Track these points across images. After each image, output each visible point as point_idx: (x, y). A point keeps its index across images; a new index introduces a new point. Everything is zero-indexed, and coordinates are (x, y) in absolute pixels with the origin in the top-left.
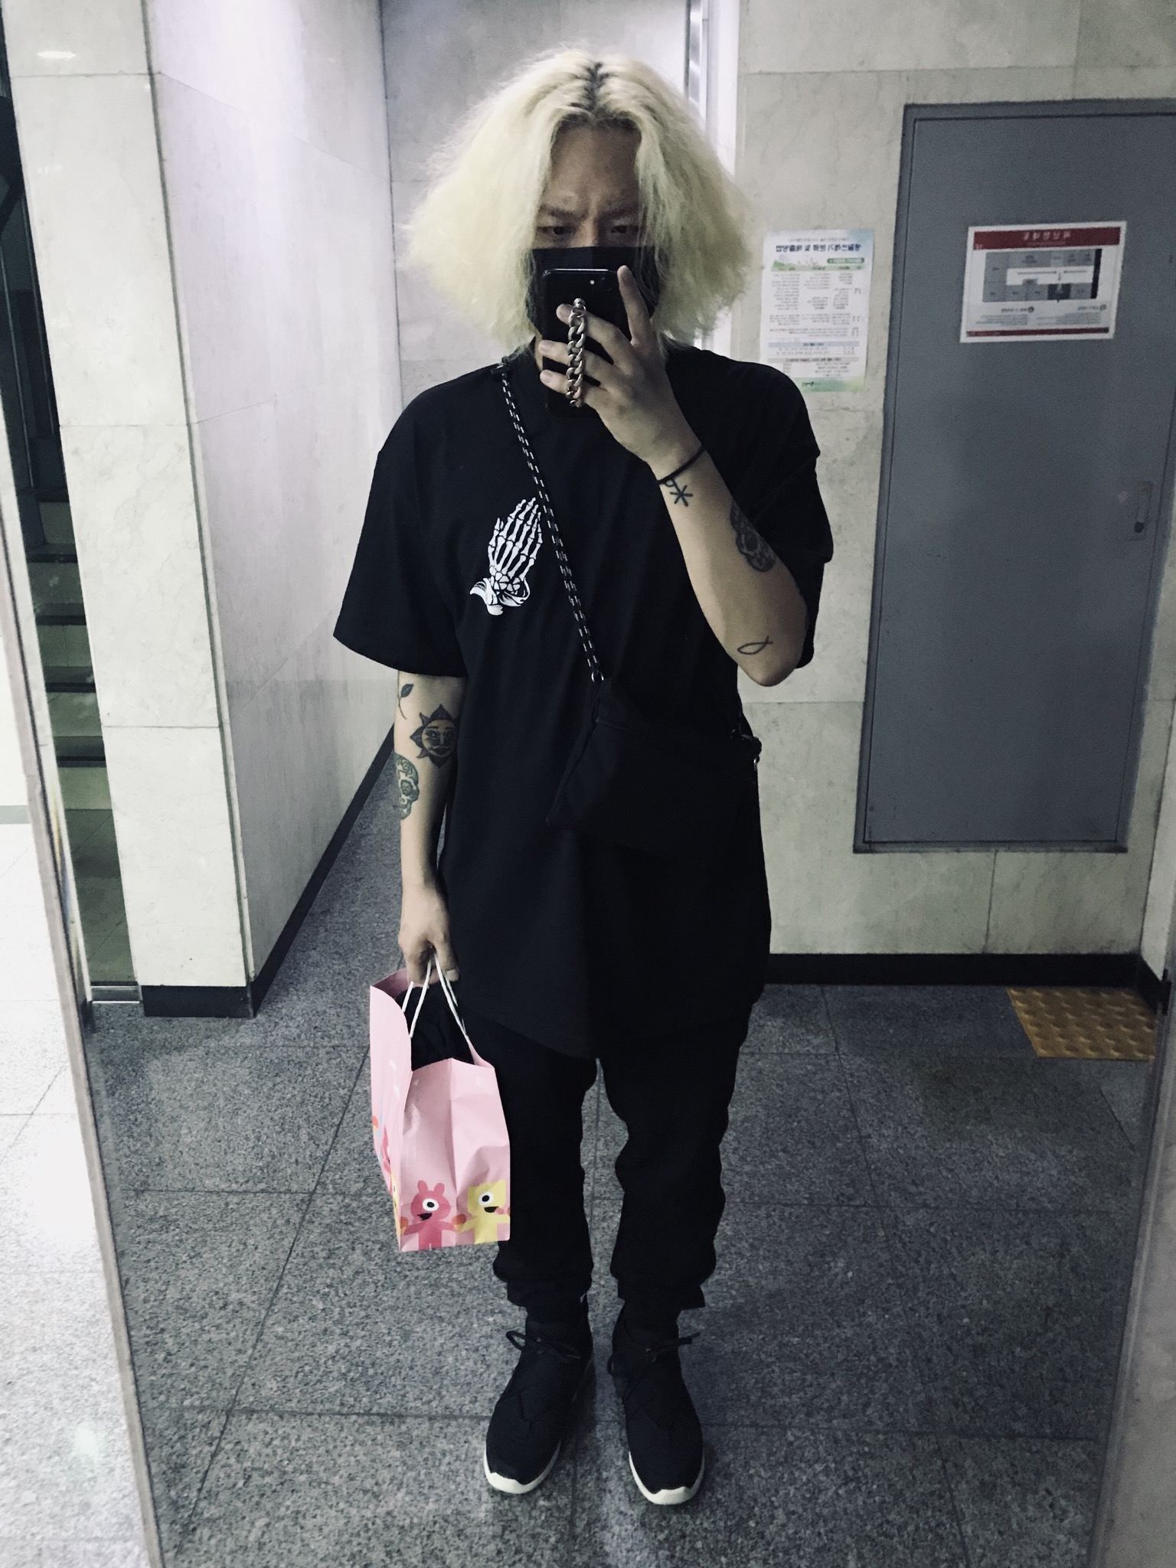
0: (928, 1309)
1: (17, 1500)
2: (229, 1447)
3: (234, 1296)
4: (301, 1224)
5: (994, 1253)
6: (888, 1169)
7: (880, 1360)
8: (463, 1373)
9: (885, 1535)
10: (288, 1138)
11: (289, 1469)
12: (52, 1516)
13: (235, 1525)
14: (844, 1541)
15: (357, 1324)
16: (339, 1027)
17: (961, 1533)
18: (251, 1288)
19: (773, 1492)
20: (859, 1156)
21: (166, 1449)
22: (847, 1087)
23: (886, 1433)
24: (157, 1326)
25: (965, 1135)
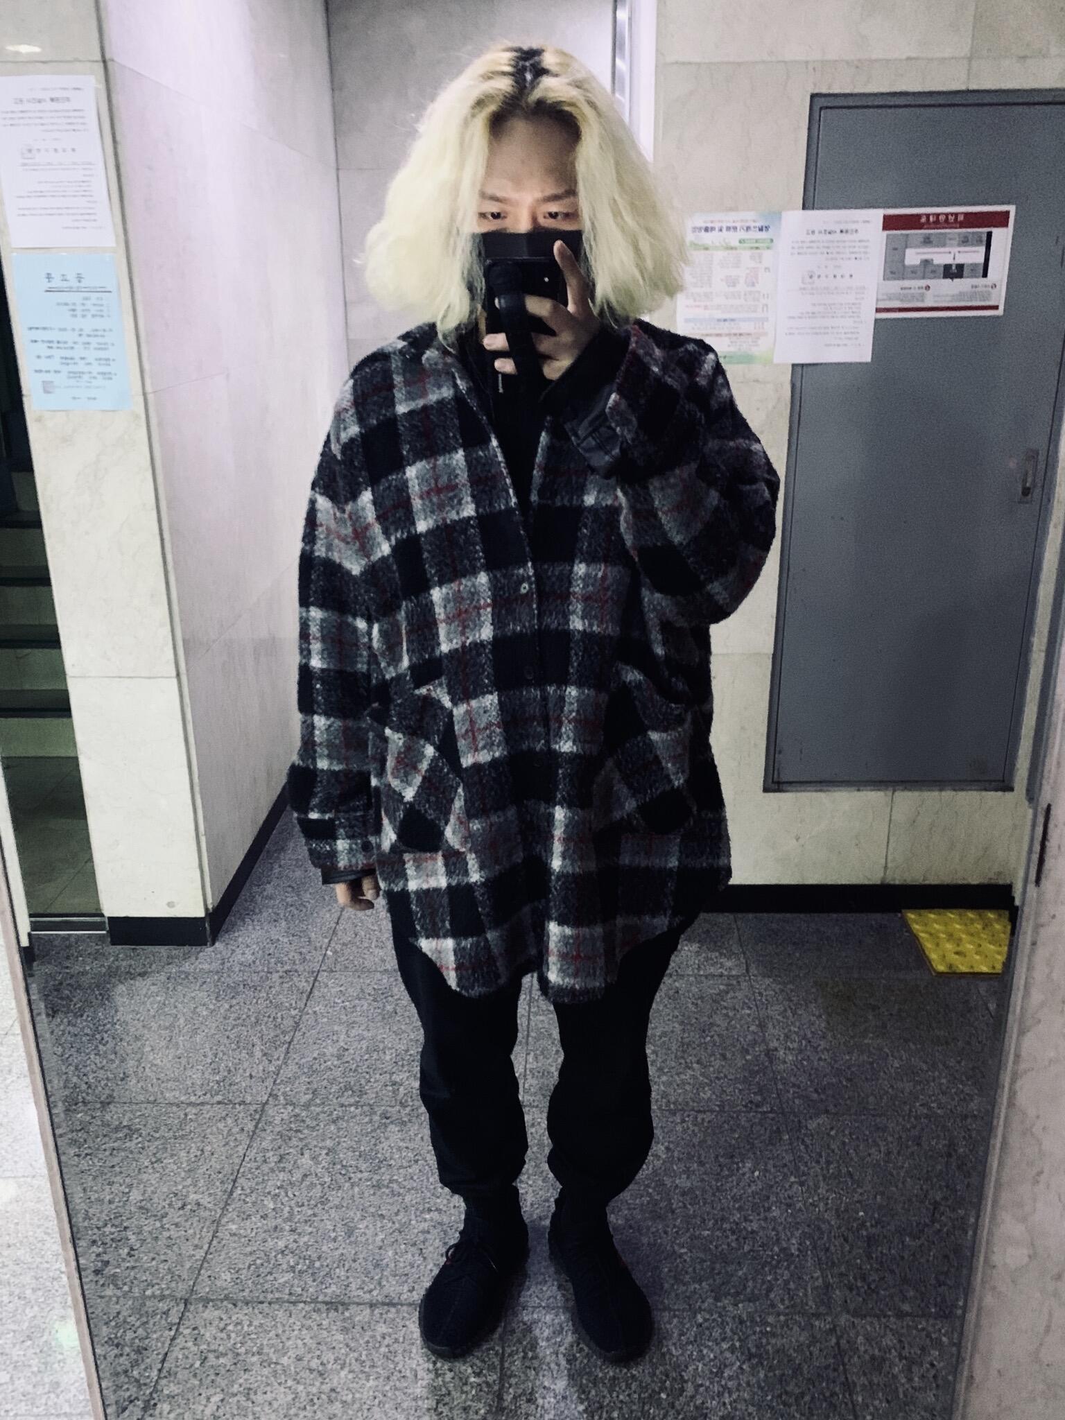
0: (827, 1204)
2: (187, 1332)
3: (193, 1197)
4: (254, 1132)
5: (889, 1153)
6: (792, 1079)
7: (783, 1250)
8: (402, 1265)
9: (785, 1404)
10: (243, 1055)
11: (242, 1350)
12: (25, 1395)
13: (192, 1400)
15: (305, 1222)
16: (292, 955)
17: (852, 1402)
18: (208, 1189)
19: (683, 1367)
20: (766, 1067)
21: (130, 1335)
22: (756, 1005)
23: (787, 1315)
24: (121, 1224)
25: (864, 1048)
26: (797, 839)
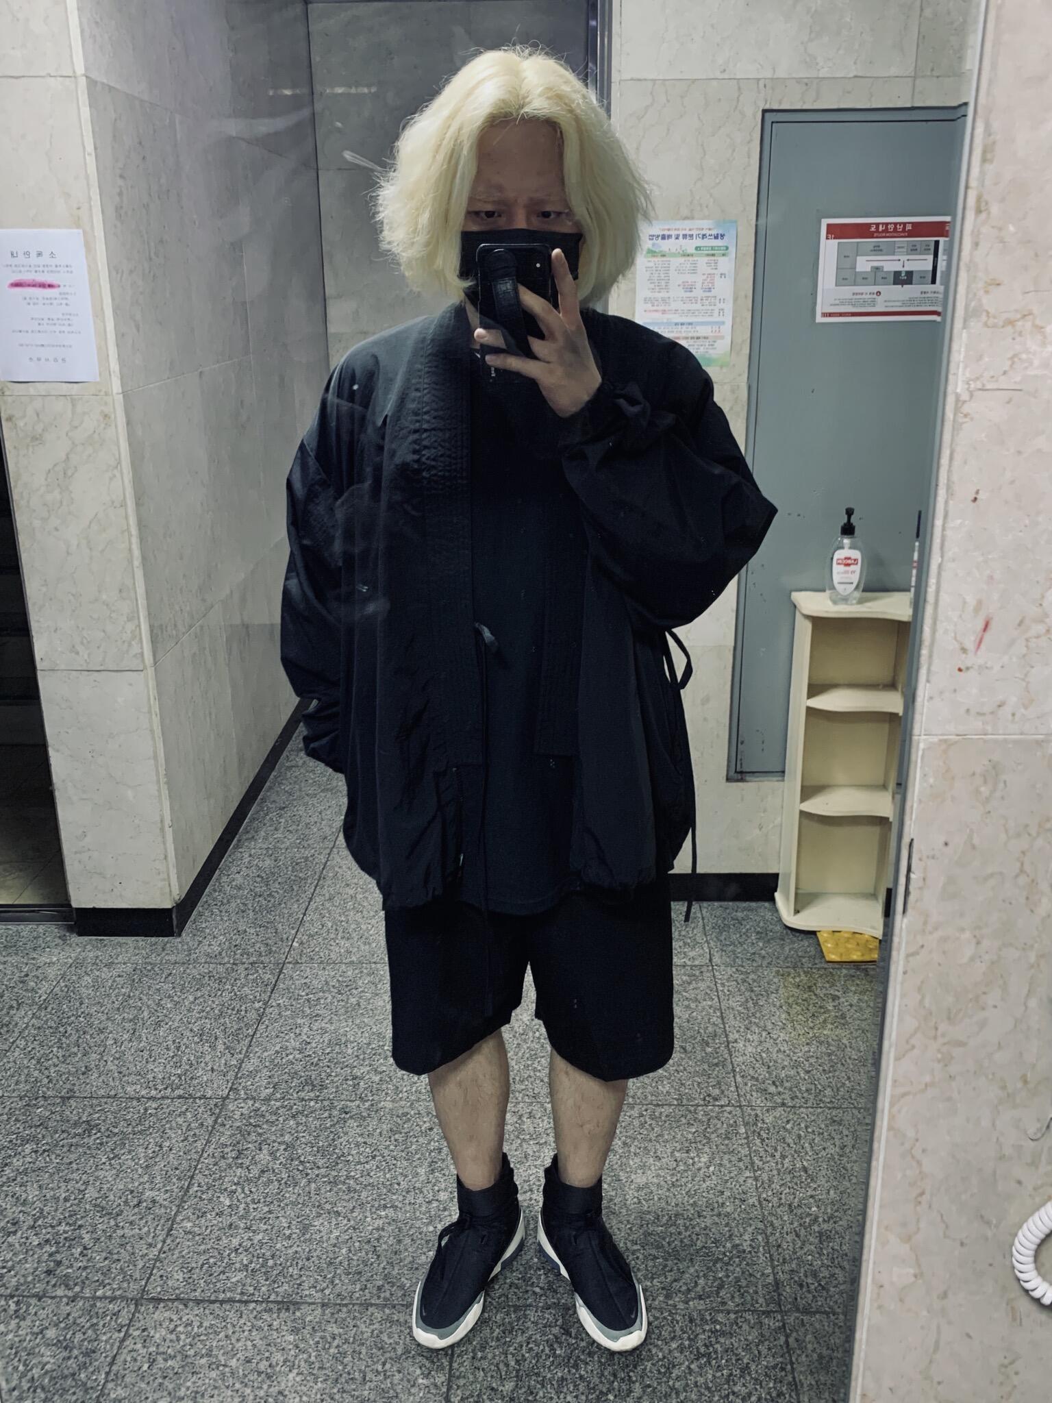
0: (781, 1199)
2: (136, 1333)
3: (148, 1193)
4: (213, 1127)
5: (843, 1147)
6: (752, 1072)
7: (735, 1246)
8: (355, 1263)
10: (206, 1048)
15: (261, 1219)
16: (259, 945)
18: (164, 1186)
20: (726, 1059)
21: (79, 1336)
22: (718, 996)
23: (736, 1312)
24: (75, 1223)
25: (822, 1039)
26: (760, 829)
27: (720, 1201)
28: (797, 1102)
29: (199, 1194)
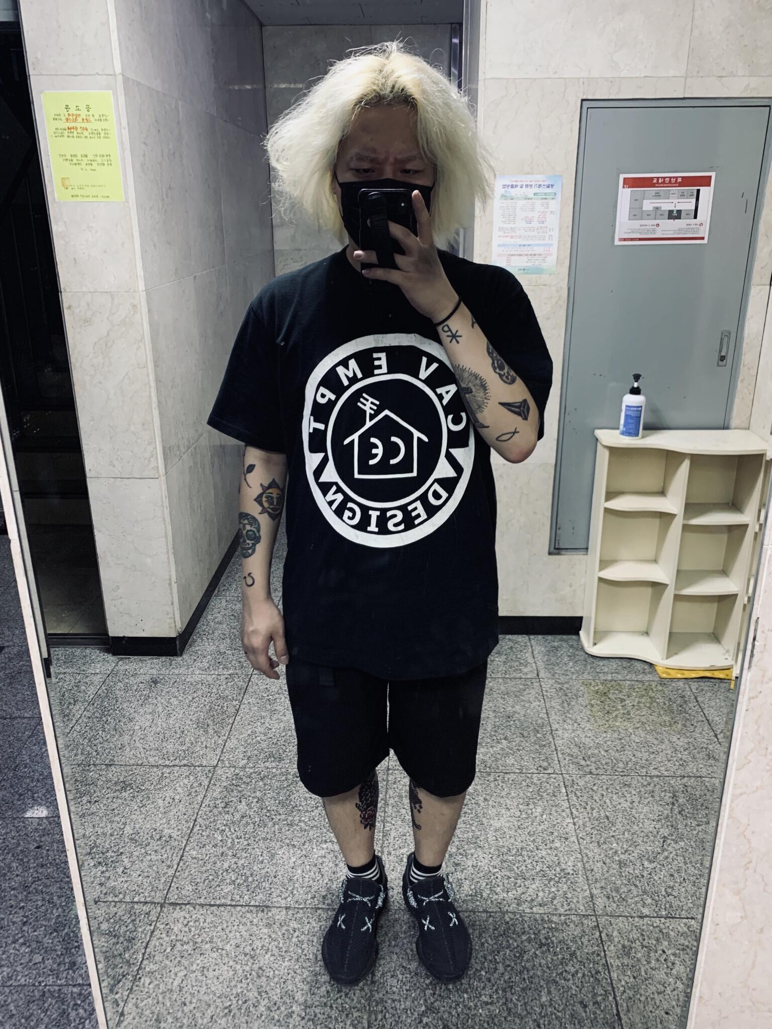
0: (592, 838)
1: (30, 960)
2: (162, 926)
3: (167, 832)
4: (208, 787)
5: (632, 802)
6: (568, 751)
7: (563, 870)
8: (307, 880)
9: (565, 980)
10: (201, 732)
11: (199, 940)
12: (51, 970)
13: (165, 975)
14: (539, 983)
15: (242, 850)
16: (234, 662)
17: (610, 978)
18: (177, 826)
19: (496, 953)
20: (551, 742)
21: (123, 929)
22: (544, 699)
23: (565, 916)
24: (118, 850)
25: (615, 729)
26: (571, 586)
27: (551, 839)
28: (601, 772)
29: (200, 832)
